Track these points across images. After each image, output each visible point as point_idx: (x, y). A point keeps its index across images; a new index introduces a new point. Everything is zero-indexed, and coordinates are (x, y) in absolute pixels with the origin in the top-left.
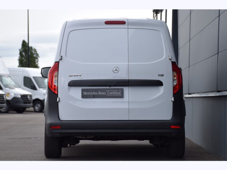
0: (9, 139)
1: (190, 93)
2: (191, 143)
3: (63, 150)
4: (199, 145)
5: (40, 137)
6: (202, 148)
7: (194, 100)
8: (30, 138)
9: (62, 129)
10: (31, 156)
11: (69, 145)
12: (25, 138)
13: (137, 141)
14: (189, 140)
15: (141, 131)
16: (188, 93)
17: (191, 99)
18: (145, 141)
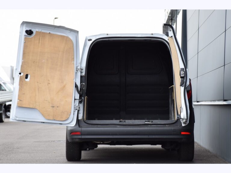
0: (35, 142)
1: (198, 101)
2: (199, 147)
3: (83, 153)
4: (206, 148)
5: (63, 140)
6: (209, 151)
7: (202, 107)
8: (54, 141)
9: (81, 135)
10: (53, 159)
11: (88, 149)
12: (49, 141)
13: (150, 145)
14: (197, 144)
15: (154, 137)
16: (196, 101)
17: (199, 107)
18: (157, 145)
